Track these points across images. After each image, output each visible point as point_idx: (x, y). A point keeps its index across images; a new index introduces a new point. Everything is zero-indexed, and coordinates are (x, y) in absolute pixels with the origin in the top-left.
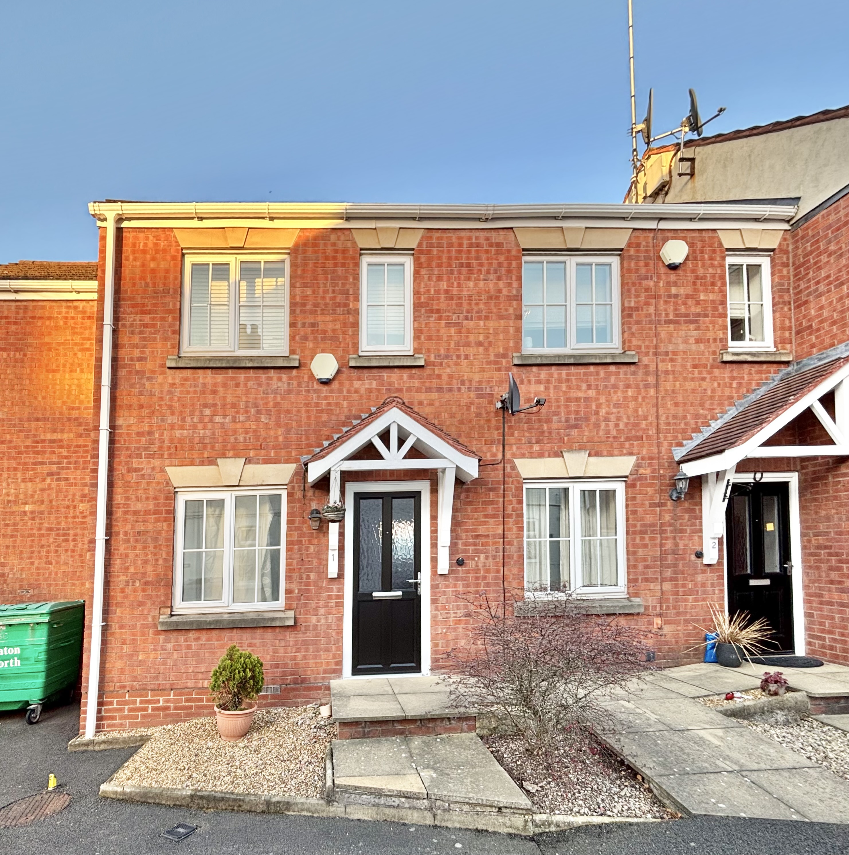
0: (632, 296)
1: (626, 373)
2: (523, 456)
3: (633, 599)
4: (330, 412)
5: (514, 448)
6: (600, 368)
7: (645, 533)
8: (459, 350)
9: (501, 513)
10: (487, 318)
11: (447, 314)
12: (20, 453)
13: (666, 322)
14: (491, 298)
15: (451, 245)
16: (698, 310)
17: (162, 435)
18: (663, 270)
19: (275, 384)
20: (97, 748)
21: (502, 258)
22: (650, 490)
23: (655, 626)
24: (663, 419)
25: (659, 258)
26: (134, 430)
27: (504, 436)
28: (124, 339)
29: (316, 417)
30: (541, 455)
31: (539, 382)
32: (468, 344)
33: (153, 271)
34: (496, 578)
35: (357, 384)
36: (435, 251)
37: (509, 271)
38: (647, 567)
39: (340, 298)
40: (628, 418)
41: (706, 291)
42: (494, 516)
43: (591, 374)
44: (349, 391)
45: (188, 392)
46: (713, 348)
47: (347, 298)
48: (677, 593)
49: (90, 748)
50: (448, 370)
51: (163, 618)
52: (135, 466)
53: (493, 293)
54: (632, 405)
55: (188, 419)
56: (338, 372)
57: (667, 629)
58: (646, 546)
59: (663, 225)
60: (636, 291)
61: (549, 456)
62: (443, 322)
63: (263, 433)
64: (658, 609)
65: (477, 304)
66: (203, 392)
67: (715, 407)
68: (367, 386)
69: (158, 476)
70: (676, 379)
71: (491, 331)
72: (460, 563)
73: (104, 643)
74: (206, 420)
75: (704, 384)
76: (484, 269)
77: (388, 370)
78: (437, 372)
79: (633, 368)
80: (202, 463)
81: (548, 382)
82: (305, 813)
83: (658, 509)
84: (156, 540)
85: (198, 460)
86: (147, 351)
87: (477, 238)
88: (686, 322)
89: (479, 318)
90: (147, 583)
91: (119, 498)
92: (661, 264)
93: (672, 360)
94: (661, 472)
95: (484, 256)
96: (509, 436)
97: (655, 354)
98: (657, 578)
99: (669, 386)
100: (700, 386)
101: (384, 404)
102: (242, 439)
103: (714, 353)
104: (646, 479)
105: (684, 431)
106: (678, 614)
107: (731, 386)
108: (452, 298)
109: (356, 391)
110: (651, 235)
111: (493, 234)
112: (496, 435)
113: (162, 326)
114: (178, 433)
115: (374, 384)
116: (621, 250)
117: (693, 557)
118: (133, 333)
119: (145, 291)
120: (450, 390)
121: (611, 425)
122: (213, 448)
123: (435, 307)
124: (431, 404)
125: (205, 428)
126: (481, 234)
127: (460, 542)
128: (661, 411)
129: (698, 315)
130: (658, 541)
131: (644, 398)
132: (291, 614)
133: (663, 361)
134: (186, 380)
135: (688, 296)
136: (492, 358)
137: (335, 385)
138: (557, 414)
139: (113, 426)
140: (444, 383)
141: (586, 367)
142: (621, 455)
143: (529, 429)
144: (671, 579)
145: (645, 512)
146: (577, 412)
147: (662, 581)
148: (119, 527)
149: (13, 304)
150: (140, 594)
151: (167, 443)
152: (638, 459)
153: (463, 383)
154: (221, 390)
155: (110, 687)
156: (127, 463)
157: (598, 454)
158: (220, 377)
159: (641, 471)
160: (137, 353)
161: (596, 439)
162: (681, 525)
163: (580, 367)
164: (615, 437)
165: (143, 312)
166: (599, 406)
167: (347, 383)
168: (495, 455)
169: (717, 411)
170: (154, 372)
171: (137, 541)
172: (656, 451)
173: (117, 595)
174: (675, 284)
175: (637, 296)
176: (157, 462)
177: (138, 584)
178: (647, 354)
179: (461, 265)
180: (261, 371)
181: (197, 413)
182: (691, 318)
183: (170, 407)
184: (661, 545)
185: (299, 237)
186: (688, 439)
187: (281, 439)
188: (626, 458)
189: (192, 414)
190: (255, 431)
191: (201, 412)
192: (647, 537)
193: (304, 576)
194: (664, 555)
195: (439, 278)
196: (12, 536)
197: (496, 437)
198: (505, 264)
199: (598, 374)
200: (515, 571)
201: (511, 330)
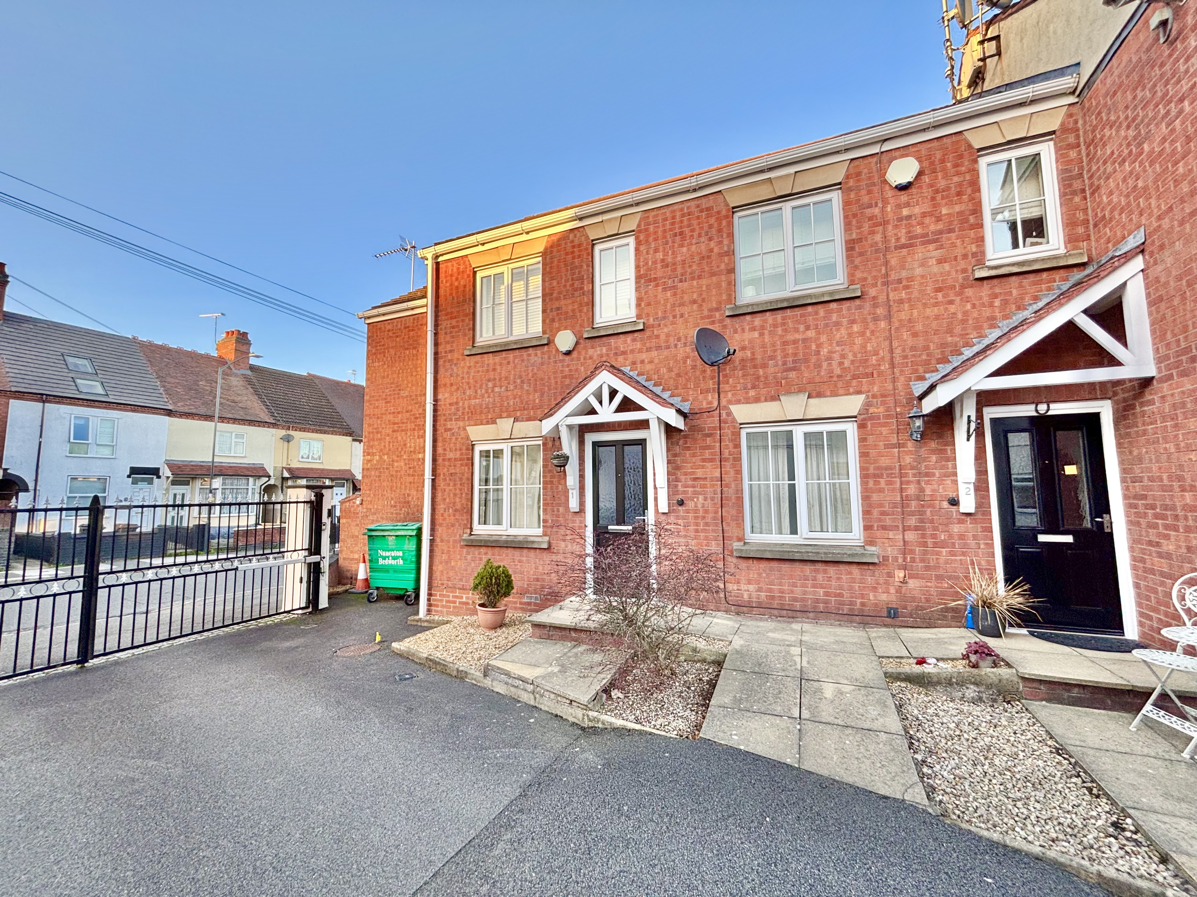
0: (854, 228)
1: (849, 309)
2: (739, 402)
3: (867, 547)
4: (571, 377)
5: (730, 395)
6: (819, 307)
7: (881, 476)
8: (674, 310)
9: (718, 457)
10: (700, 277)
11: (664, 280)
12: (416, 418)
13: (896, 248)
14: (703, 258)
15: (666, 219)
16: (940, 226)
17: (463, 404)
18: (889, 194)
19: (533, 359)
20: (423, 624)
21: (712, 220)
22: (885, 431)
23: (897, 579)
24: (898, 352)
25: (885, 182)
26: (448, 401)
27: (719, 384)
28: (442, 338)
29: (562, 382)
30: (757, 400)
31: (753, 329)
32: (682, 304)
33: (457, 288)
34: (714, 518)
35: (591, 352)
36: (651, 228)
37: (720, 231)
38: (883, 513)
39: (577, 284)
40: (855, 355)
41: (951, 203)
42: (711, 460)
43: (810, 314)
44: (585, 359)
45: (478, 371)
46: (962, 264)
47: (582, 283)
48: (925, 544)
49: (419, 624)
50: (666, 330)
51: (465, 536)
52: (449, 427)
53: (704, 253)
54: (858, 341)
55: (479, 391)
56: (577, 343)
57: (912, 583)
58: (881, 490)
59: (887, 147)
60: (858, 222)
61: (766, 400)
62: (660, 288)
63: (525, 397)
64: (900, 560)
65: (690, 266)
66: (488, 371)
67: (969, 331)
68: (599, 352)
69: (462, 434)
70: (912, 308)
71: (704, 288)
72: (681, 503)
73: (431, 551)
74: (490, 391)
75: (952, 308)
76: (696, 234)
77: (615, 337)
78: (656, 333)
79: (858, 302)
80: (488, 423)
81: (763, 328)
82: (474, 682)
83: (896, 450)
84: (461, 479)
85: (485, 421)
86: (454, 345)
87: (688, 208)
88: (923, 243)
89: (693, 279)
90: (456, 510)
91: (440, 450)
92: (887, 187)
93: (907, 287)
94: (898, 410)
95: (695, 222)
96: (724, 384)
97: (886, 284)
98: (898, 526)
99: (904, 316)
100: (946, 309)
101: (596, 368)
102: (511, 403)
103: (964, 271)
104: (879, 419)
105: (927, 363)
106: (928, 568)
107: (991, 305)
108: (667, 266)
109: (591, 358)
110: (874, 160)
111: (704, 200)
112: (711, 384)
113: (463, 326)
114: (473, 402)
115: (604, 350)
116: (840, 184)
117: (945, 504)
118: (446, 333)
119: (452, 303)
120: (668, 347)
121: (835, 364)
122: (494, 411)
123: (652, 276)
124: (651, 362)
125: (489, 397)
126: (692, 204)
127: (680, 484)
128: (895, 344)
129: (941, 232)
130: (898, 485)
131: (872, 332)
132: (546, 539)
133: (895, 290)
134: (477, 363)
135: (924, 215)
136: (706, 313)
137: (575, 355)
138: (772, 358)
139: (436, 400)
140: (662, 342)
141: (803, 308)
142: (847, 395)
143: (744, 376)
144: (916, 528)
145: (880, 455)
146: (795, 354)
147: (904, 531)
148: (441, 471)
149: (412, 317)
150: (452, 518)
151: (467, 410)
152: (868, 397)
153: (679, 339)
154: (498, 367)
155: (435, 583)
156: (444, 425)
157: (819, 395)
158: (497, 358)
159: (871, 410)
160: (449, 347)
161: (817, 380)
162: (926, 467)
163: (796, 309)
164: (838, 376)
165: (452, 318)
166: (819, 346)
167: (583, 352)
168: (711, 403)
169: (972, 336)
170: (458, 359)
171: (450, 480)
172: (891, 387)
173: (439, 519)
174: (907, 205)
175: (859, 228)
176: (461, 424)
177: (451, 511)
178: (875, 285)
179: (675, 235)
180: (523, 350)
181: (484, 386)
182: (930, 237)
183: (468, 383)
184: (902, 490)
185: (548, 241)
186: (933, 371)
187: (537, 401)
188: (853, 397)
189: (481, 388)
190: (520, 397)
191: (487, 385)
192: (882, 481)
193: (555, 510)
194: (905, 501)
195: (656, 251)
196: (413, 475)
197: (711, 386)
198: (716, 225)
199: (817, 313)
200: (734, 512)
201: (724, 285)
